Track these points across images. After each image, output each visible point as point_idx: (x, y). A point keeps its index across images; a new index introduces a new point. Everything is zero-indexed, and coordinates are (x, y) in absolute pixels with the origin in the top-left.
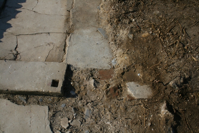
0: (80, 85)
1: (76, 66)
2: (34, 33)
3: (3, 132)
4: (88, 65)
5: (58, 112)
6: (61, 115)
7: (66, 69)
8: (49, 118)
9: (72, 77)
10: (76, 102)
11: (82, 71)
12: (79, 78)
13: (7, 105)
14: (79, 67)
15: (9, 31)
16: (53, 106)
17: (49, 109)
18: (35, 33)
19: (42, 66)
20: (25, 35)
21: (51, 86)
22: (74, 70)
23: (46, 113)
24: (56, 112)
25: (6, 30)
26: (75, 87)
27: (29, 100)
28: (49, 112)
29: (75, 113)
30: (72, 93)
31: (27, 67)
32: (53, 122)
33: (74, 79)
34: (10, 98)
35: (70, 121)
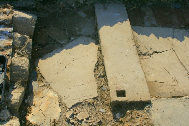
0: (129, 120)
1: (153, 112)
2: (182, 63)
3: (65, 67)
4: (159, 124)
5: (94, 107)
6: (91, 111)
7: (142, 100)
8: (86, 100)
9: (136, 110)
10: (110, 122)
11: (148, 119)
12: (137, 118)
13: (92, 62)
14: (152, 115)
15: (175, 41)
16: (100, 101)
17: (95, 98)
18: (184, 64)
19: (138, 77)
20: (177, 56)
21: (117, 91)
22: (146, 110)
23: (91, 96)
24: (93, 105)
25: (175, 38)
26: (126, 116)
27: (101, 79)
28: (92, 98)
29: (96, 123)
30: (118, 115)
31: (132, 64)
32: (83, 105)
33: (134, 112)
34: (99, 63)
35: (85, 120)
